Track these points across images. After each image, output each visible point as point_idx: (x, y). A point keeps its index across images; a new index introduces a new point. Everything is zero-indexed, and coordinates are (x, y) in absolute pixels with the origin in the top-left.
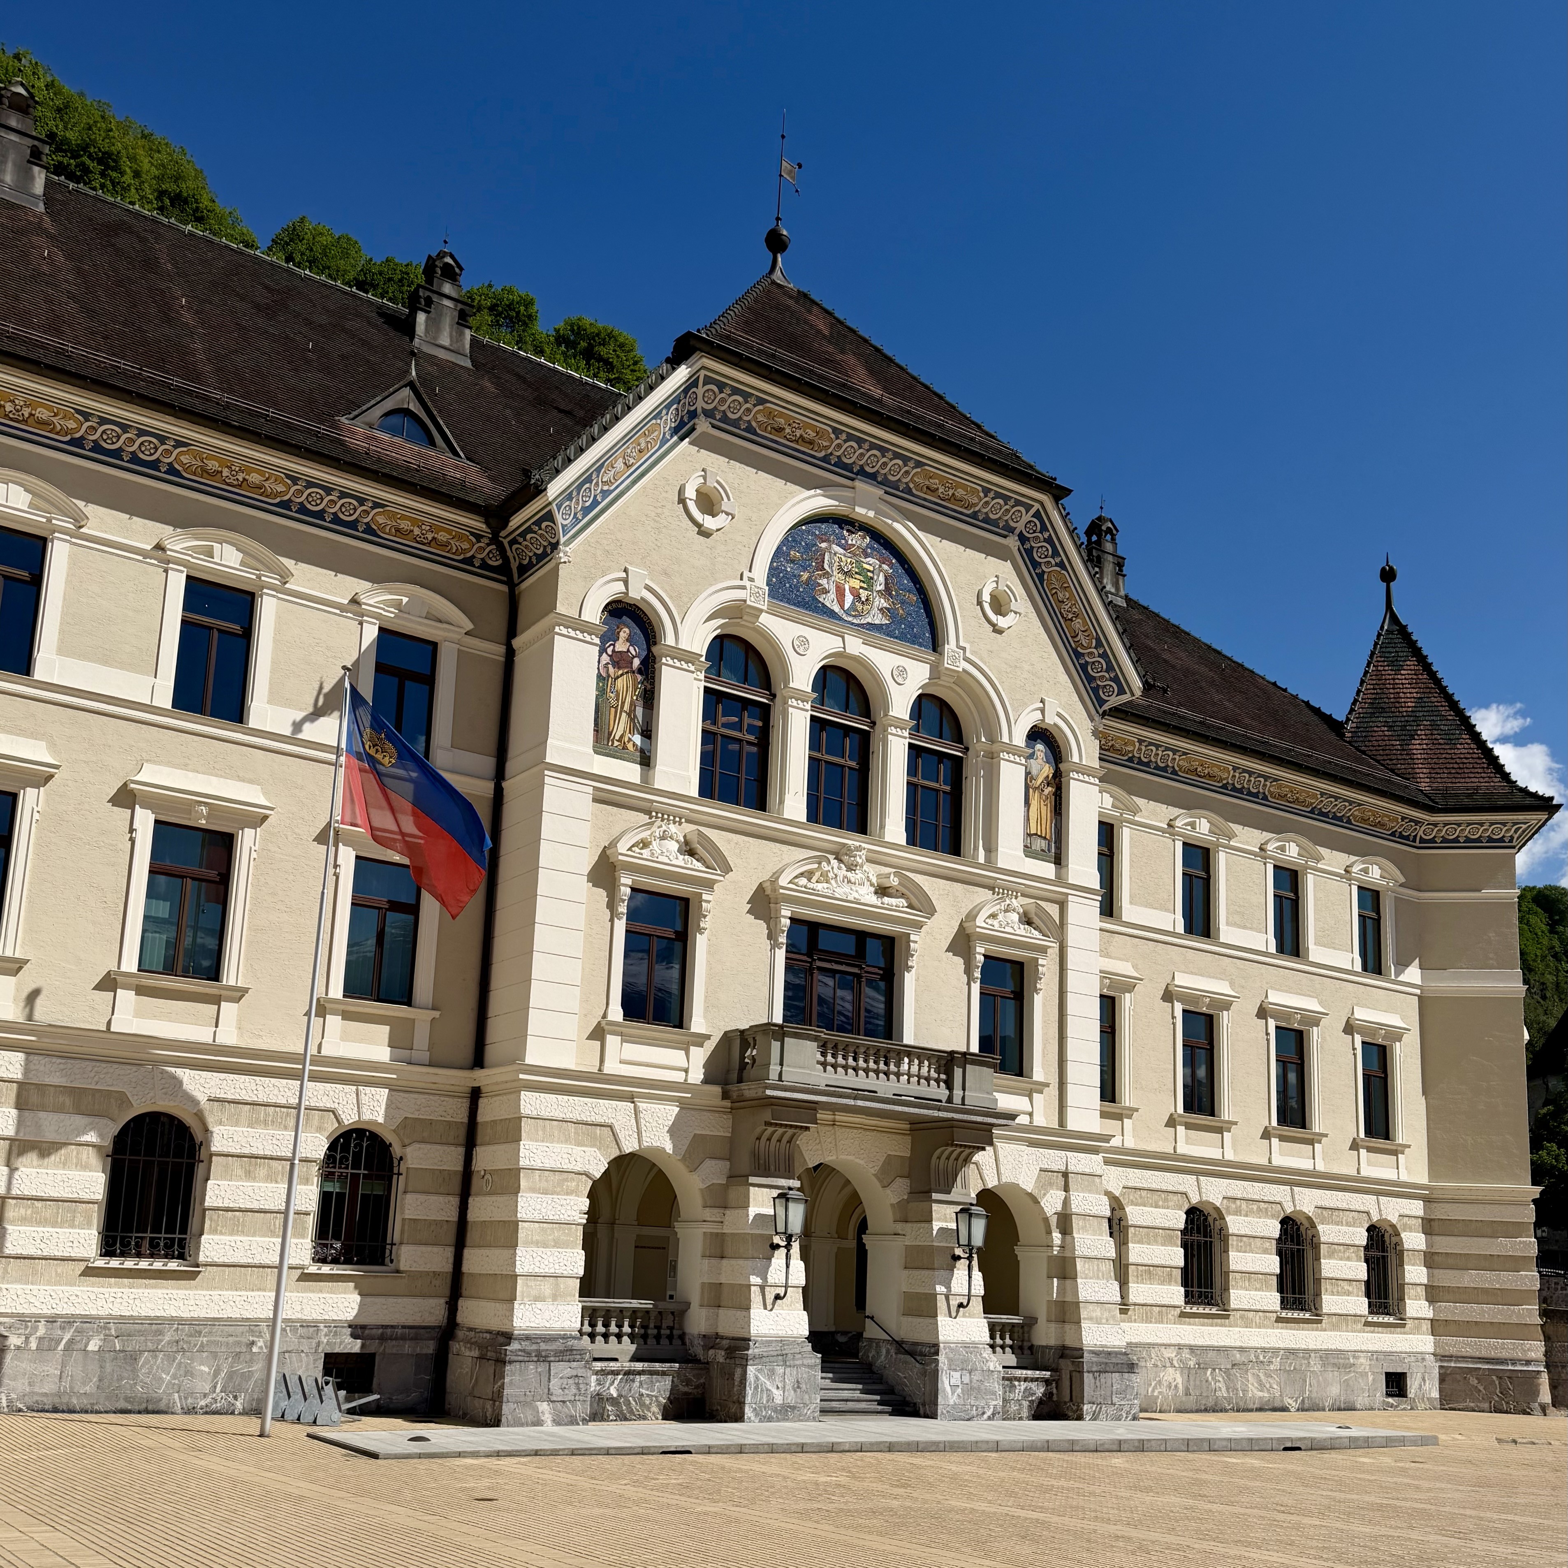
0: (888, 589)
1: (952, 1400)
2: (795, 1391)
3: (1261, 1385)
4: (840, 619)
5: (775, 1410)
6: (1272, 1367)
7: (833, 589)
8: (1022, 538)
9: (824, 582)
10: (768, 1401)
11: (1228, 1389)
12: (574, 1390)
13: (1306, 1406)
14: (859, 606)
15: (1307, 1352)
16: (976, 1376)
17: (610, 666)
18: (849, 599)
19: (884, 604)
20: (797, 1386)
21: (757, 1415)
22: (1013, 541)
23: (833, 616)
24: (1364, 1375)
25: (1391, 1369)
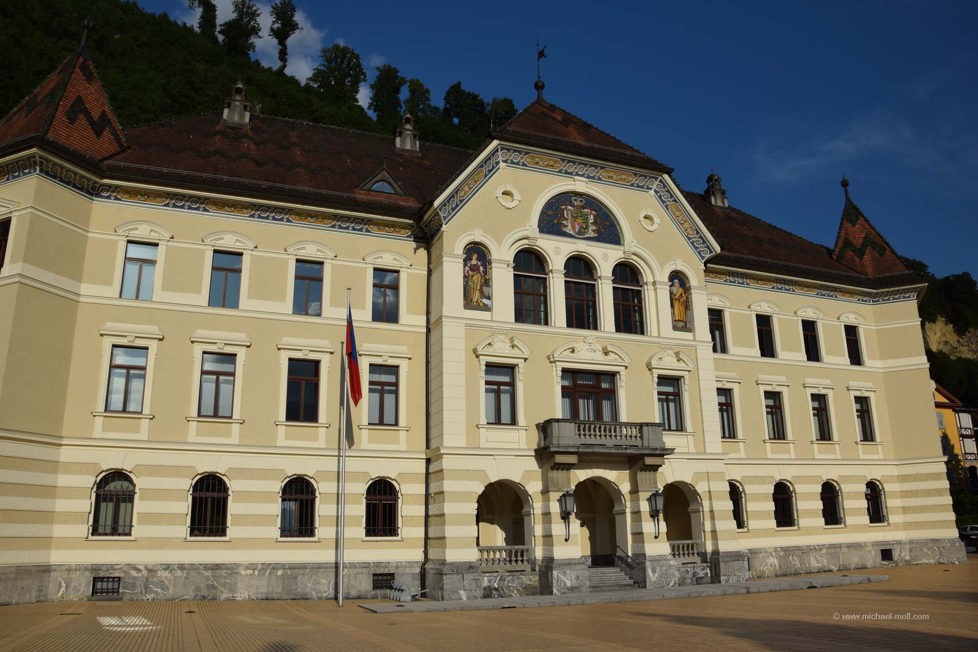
0: (595, 223)
1: (654, 579)
2: (576, 580)
3: (818, 562)
4: (575, 237)
5: (568, 589)
6: (822, 552)
7: (569, 225)
8: (656, 192)
9: (565, 222)
10: (564, 585)
11: (801, 565)
12: (475, 585)
13: (841, 568)
14: (583, 230)
15: (840, 546)
16: (664, 568)
17: (470, 272)
18: (578, 227)
19: (594, 228)
20: (577, 578)
21: (559, 592)
22: (652, 192)
23: (571, 236)
24: (870, 552)
25: (884, 548)
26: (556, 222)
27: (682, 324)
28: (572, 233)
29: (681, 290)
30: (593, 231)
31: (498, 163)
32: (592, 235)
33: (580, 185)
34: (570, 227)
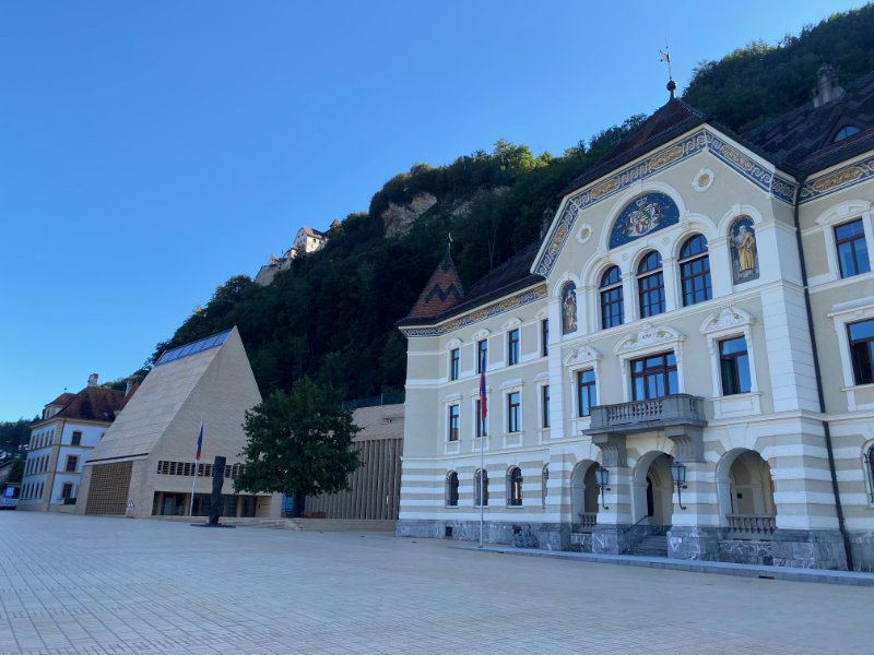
0: (657, 212)
1: (675, 550)
4: (639, 237)
5: (602, 550)
7: (635, 228)
9: (631, 229)
10: (599, 546)
14: (645, 227)
16: (686, 540)
17: (567, 305)
18: (641, 227)
19: (655, 219)
20: (609, 541)
21: (596, 551)
22: (706, 149)
23: (636, 238)
26: (624, 232)
27: (750, 272)
28: (638, 234)
29: (748, 235)
30: (655, 222)
31: (576, 212)
34: (635, 230)
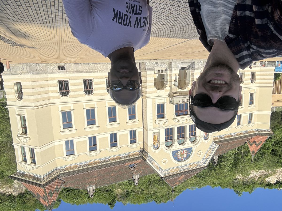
0: (178, 155)
4: (183, 149)
6: (97, 70)
7: (185, 152)
8: (162, 171)
9: (186, 152)
11: (107, 66)
13: (88, 64)
14: (181, 152)
15: (87, 72)
18: (183, 152)
23: (184, 149)
24: (72, 69)
25: (64, 71)
26: (188, 152)
28: (184, 150)
30: (179, 153)
31: (202, 161)
32: (179, 152)
33: (183, 163)
34: (185, 151)
